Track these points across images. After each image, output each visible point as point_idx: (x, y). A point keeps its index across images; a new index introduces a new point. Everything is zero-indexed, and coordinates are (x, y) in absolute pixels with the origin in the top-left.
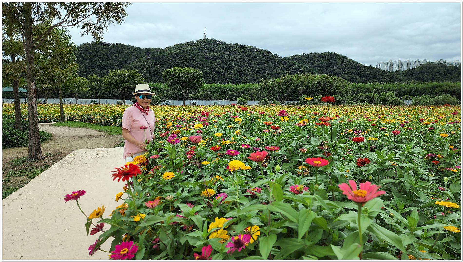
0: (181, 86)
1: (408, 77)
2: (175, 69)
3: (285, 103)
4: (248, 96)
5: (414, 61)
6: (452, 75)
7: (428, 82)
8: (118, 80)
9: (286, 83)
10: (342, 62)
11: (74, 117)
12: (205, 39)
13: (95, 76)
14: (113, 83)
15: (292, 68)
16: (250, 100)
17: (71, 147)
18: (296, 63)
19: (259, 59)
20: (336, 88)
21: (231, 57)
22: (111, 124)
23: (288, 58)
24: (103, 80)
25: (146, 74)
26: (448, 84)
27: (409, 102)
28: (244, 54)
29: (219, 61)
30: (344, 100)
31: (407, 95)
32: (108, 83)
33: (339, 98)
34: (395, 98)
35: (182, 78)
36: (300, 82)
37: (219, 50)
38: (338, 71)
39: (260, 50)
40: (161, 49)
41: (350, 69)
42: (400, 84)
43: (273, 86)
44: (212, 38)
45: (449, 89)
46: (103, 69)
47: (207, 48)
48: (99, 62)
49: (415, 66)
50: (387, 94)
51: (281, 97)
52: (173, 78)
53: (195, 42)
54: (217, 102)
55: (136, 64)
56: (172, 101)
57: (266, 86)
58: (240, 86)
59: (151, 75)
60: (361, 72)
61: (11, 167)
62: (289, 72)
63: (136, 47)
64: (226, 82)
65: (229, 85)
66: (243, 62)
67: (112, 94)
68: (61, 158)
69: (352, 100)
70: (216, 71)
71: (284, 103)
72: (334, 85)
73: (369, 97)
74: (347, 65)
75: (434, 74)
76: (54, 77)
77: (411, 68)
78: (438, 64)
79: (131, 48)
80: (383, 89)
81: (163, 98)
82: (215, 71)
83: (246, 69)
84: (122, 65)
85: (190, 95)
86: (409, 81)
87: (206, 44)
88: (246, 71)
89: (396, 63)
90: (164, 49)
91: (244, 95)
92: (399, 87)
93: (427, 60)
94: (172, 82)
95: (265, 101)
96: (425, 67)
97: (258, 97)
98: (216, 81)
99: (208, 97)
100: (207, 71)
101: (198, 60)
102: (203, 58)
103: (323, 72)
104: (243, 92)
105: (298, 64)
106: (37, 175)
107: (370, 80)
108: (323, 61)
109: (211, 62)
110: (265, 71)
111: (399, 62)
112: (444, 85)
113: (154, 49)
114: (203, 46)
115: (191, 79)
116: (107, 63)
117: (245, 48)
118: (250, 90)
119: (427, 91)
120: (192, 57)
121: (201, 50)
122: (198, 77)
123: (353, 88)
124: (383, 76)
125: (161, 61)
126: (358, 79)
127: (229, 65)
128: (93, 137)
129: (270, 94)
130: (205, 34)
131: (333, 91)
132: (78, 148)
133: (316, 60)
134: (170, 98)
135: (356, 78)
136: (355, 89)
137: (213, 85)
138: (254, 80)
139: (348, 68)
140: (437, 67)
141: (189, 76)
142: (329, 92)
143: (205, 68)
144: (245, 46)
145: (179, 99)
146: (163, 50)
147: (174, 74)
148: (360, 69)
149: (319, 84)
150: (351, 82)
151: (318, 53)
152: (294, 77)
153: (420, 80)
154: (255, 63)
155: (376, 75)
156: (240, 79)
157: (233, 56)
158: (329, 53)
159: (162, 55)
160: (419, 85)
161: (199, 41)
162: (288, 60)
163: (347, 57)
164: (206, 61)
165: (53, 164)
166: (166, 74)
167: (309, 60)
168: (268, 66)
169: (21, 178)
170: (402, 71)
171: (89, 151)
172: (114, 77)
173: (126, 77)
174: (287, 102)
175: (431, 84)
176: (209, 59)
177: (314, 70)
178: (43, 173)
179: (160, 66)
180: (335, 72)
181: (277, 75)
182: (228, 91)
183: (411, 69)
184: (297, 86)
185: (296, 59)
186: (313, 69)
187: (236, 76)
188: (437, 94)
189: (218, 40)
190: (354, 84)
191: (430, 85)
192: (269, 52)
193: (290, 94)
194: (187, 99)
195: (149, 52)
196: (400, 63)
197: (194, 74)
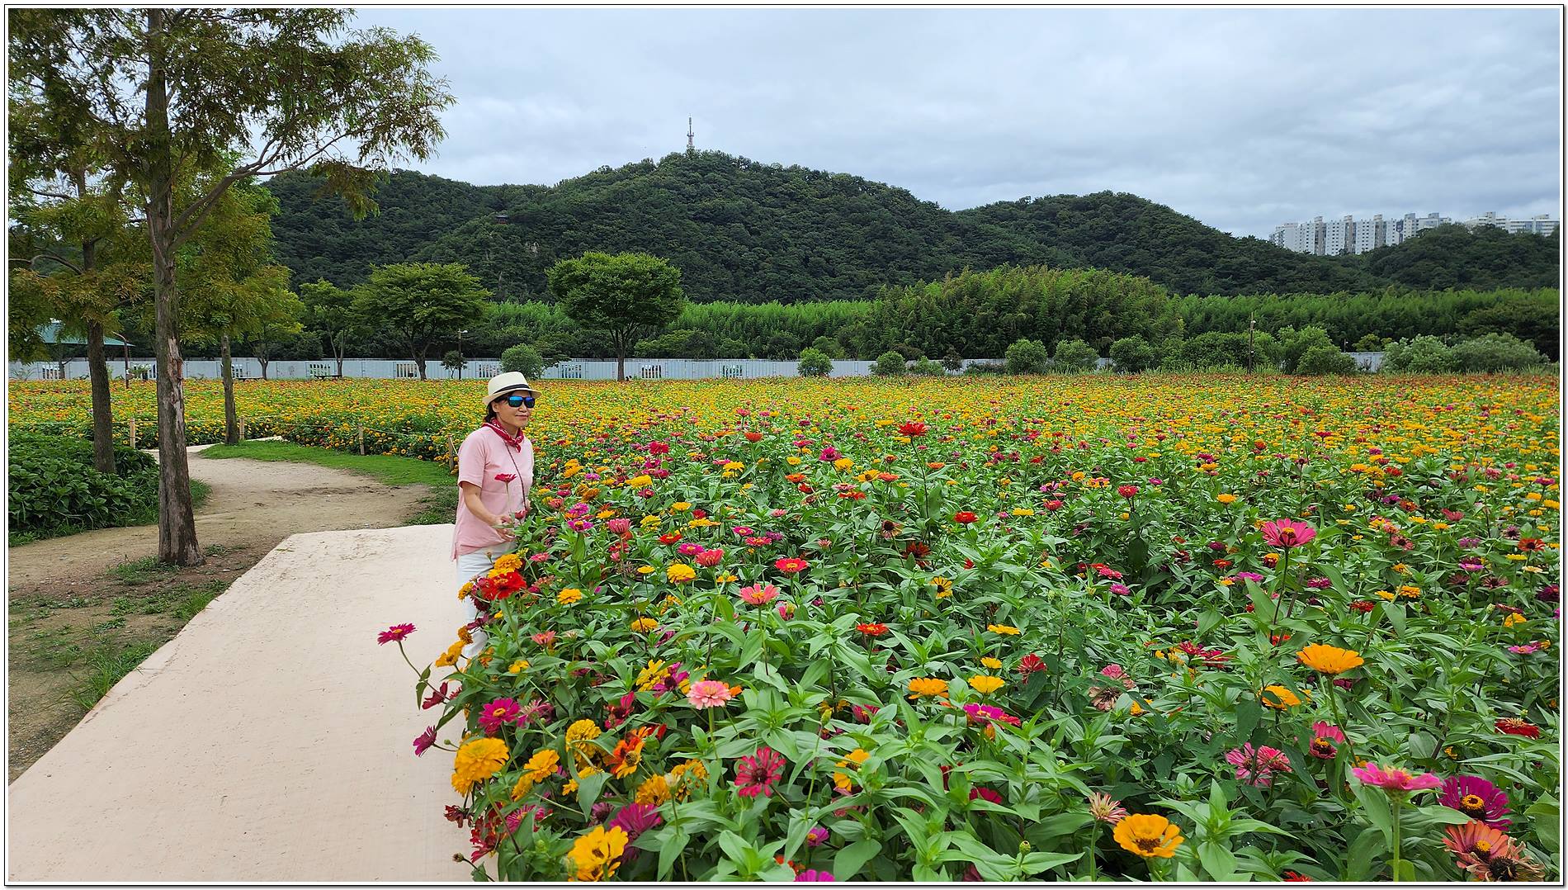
0: (611, 313)
1: (1377, 274)
2: (590, 260)
3: (960, 367)
4: (837, 344)
5: (1399, 220)
6: (1526, 265)
7: (1442, 290)
8: (401, 297)
9: (961, 299)
10: (1152, 226)
11: (265, 425)
12: (690, 151)
13: (324, 285)
14: (386, 308)
15: (984, 246)
16: (842, 358)
17: (275, 525)
18: (999, 229)
19: (874, 219)
20: (1130, 315)
21: (777, 211)
22: (388, 450)
23: (969, 213)
24: (352, 298)
25: (492, 272)
26: (1511, 297)
27: (1375, 359)
28: (821, 200)
29: (738, 226)
30: (1158, 356)
31: (1372, 336)
32: (368, 308)
33: (1141, 347)
34: (1328, 349)
35: (614, 289)
36: (1010, 295)
37: (737, 189)
38: (1140, 255)
39: (876, 189)
40: (544, 188)
41: (1179, 248)
42: (1349, 300)
43: (918, 308)
44: (715, 150)
45: (1511, 314)
46: (349, 257)
47: (695, 182)
48: (334, 234)
49: (1401, 235)
50: (1302, 332)
51: (947, 348)
52: (583, 289)
53: (656, 161)
54: (732, 364)
55: (460, 239)
56: (582, 363)
57: (895, 309)
58: (808, 311)
59: (508, 277)
60: (1218, 257)
61: (118, 589)
62: (975, 261)
63: (458, 183)
64: (761, 295)
65: (772, 308)
66: (818, 228)
67: (379, 342)
68: (253, 560)
69: (1184, 357)
70: (727, 261)
71: (957, 366)
72: (1124, 303)
73: (1237, 346)
74: (1169, 234)
75: (1468, 263)
76: (218, 308)
77: (1389, 243)
78: (1478, 228)
79: (443, 186)
80: (1290, 315)
81: (551, 356)
82: (723, 262)
83: (830, 252)
84: (412, 243)
85: (642, 343)
86: (1379, 286)
87: (695, 169)
88: (828, 260)
89: (1336, 225)
90: (552, 187)
91: (821, 342)
92: (1345, 310)
93: (1441, 216)
94: (582, 303)
95: (891, 359)
96: (1436, 239)
97: (869, 348)
98: (727, 293)
99: (700, 348)
100: (698, 259)
101: (668, 224)
102: (683, 218)
103: (1088, 260)
104: (820, 330)
105: (1004, 232)
106: (200, 610)
107: (1249, 286)
108: (1090, 222)
109: (712, 229)
110: (893, 259)
111: (1347, 224)
112: (1498, 299)
113: (518, 188)
114: (685, 175)
115: (641, 293)
116: (361, 237)
117: (826, 180)
118: (842, 323)
119: (1439, 320)
120: (647, 213)
121: (678, 189)
122: (665, 285)
123: (1191, 315)
124: (1292, 272)
125: (542, 229)
126: (1208, 284)
127: (774, 239)
128: (334, 492)
129: (910, 336)
130: (690, 136)
131: (1119, 326)
132: (297, 528)
133: (1064, 219)
134: (574, 353)
135: (1201, 279)
136: (1198, 318)
137: (717, 306)
138: (856, 289)
139: (1174, 245)
140: (1474, 238)
141: (637, 282)
142: (1106, 328)
143: (692, 252)
144: (826, 174)
145: (604, 355)
146: (551, 191)
147: (588, 274)
148: (1213, 246)
149: (1074, 304)
150: (1185, 294)
151: (1073, 196)
152: (989, 278)
153: (1417, 282)
154: (859, 232)
155: (1267, 268)
156: (809, 285)
157: (784, 207)
158: (1109, 193)
159: (545, 208)
160: (1413, 302)
161: (669, 158)
162: (969, 219)
163: (1171, 208)
164: (695, 226)
165: (234, 580)
166: (561, 277)
167: (1041, 218)
168: (902, 242)
169: (153, 617)
170: (1358, 252)
171: (330, 536)
172: (389, 287)
173: (427, 289)
174: (966, 363)
175: (1451, 297)
176: (704, 221)
177: (1060, 252)
178: (213, 603)
179: (541, 244)
180: (1129, 258)
181: (933, 272)
182: (769, 328)
183: (1386, 246)
184: (1000, 309)
185: (996, 217)
186: (1054, 249)
187: (796, 277)
188: (1471, 332)
189: (735, 155)
190: (1193, 298)
191: (1449, 300)
192: (907, 193)
193: (976, 336)
194: (631, 355)
195: (501, 198)
196: (1351, 228)
197: (654, 274)
